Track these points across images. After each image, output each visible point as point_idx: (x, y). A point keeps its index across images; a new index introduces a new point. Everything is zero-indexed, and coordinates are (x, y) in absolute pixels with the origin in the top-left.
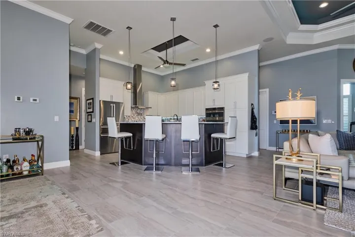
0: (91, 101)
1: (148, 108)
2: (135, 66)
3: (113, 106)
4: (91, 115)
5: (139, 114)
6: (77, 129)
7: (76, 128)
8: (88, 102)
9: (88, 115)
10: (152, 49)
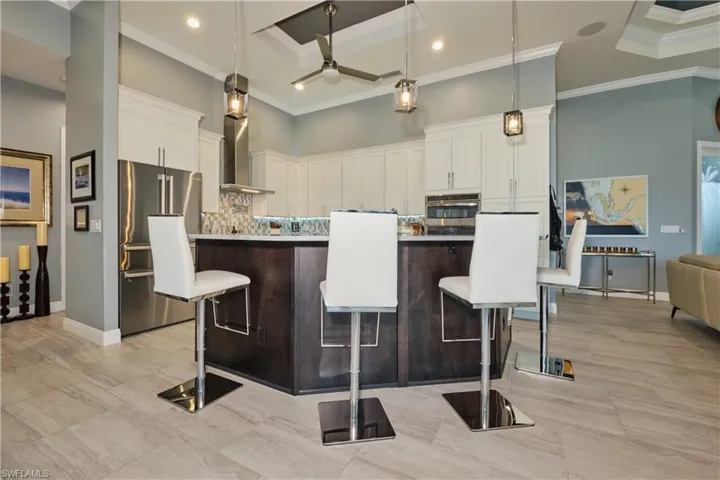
0: (87, 161)
1: (263, 192)
2: (229, 78)
3: (168, 183)
4: (87, 208)
5: (238, 209)
6: (43, 251)
7: (39, 248)
8: (77, 164)
9: (76, 209)
10: (276, 24)
